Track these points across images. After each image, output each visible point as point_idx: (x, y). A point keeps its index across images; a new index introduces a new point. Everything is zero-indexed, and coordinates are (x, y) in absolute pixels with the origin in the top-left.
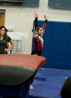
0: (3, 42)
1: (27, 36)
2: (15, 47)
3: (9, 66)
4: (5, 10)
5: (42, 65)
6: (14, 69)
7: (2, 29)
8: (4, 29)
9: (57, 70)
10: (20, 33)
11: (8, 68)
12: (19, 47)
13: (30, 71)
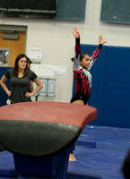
0: (23, 81)
1: (64, 71)
2: (43, 90)
3: (33, 122)
4: (26, 27)
5: (89, 120)
6: (41, 127)
7: (22, 59)
8: (24, 59)
9: (116, 129)
10: (51, 66)
11: (31, 125)
12: (51, 90)
13: (69, 131)
